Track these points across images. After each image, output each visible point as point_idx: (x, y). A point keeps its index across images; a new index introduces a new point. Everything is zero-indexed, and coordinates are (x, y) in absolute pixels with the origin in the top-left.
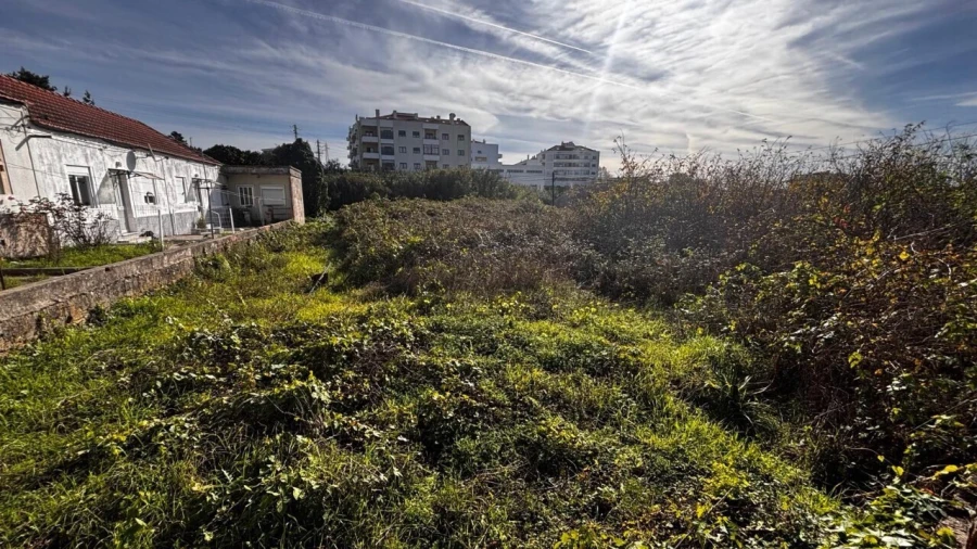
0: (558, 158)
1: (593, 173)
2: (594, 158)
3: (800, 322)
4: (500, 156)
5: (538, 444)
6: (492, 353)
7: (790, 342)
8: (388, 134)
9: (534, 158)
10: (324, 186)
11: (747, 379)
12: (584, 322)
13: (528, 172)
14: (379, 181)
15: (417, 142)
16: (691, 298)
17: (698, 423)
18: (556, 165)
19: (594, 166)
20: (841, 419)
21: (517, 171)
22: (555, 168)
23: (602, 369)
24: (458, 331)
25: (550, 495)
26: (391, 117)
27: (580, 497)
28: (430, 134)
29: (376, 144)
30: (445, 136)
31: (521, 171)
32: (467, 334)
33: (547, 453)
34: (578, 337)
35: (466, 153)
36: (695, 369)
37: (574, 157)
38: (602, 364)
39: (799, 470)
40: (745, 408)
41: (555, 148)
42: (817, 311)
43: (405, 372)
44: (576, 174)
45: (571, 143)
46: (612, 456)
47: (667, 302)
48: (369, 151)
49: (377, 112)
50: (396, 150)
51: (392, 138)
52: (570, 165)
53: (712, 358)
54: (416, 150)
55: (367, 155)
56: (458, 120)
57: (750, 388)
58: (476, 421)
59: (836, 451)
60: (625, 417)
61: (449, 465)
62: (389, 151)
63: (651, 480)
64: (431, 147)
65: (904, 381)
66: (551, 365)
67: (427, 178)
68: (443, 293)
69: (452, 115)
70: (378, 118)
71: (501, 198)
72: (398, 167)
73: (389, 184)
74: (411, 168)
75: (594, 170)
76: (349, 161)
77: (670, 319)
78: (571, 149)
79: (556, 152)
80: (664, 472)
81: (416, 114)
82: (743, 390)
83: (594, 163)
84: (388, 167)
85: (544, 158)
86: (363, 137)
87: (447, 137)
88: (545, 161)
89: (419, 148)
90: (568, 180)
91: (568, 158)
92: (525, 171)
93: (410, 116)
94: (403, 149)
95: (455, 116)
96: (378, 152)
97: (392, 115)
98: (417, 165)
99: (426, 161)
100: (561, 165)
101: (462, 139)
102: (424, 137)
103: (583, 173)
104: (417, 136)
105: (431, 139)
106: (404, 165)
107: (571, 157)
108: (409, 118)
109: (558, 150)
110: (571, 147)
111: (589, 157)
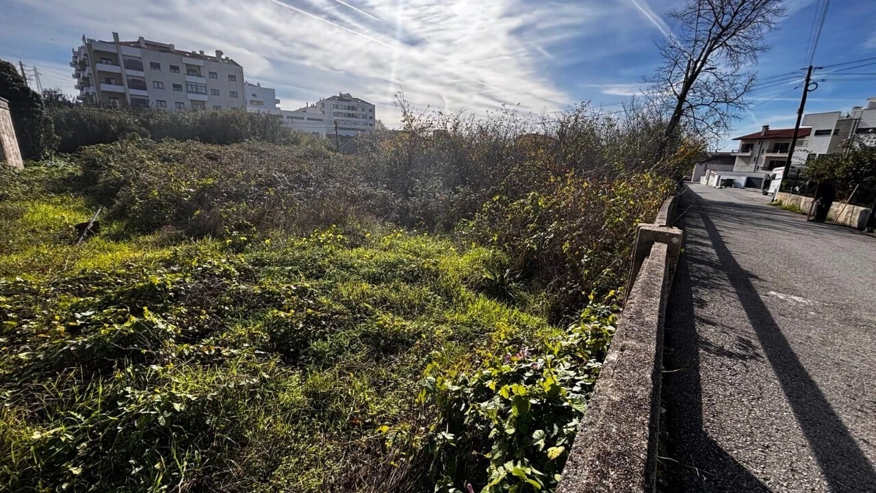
0: (337, 107)
1: (371, 125)
2: (370, 111)
3: (534, 231)
4: (278, 102)
5: (378, 334)
6: (321, 277)
7: (530, 243)
8: (134, 64)
9: (313, 106)
10: (47, 121)
11: (508, 271)
12: (391, 246)
13: (309, 119)
14: (131, 120)
15: (176, 78)
16: (465, 222)
17: (483, 302)
18: (336, 114)
19: (371, 118)
20: (560, 284)
21: (298, 118)
22: (335, 118)
23: (413, 278)
24: (282, 263)
25: (394, 366)
26: (137, 45)
27: (417, 361)
28: (193, 70)
29: (120, 75)
30: (213, 75)
31: (302, 118)
32: (292, 265)
33: (386, 338)
34: (391, 257)
35: (240, 95)
36: (475, 269)
37: (353, 108)
38: (413, 274)
39: (541, 319)
40: (508, 289)
41: (333, 98)
42: (543, 223)
43: (241, 301)
44: (356, 124)
45: (349, 95)
46: (432, 332)
47: (448, 228)
48: (108, 82)
49: (116, 35)
50: (149, 85)
51: (141, 69)
52: (349, 115)
53: (484, 261)
54: (177, 87)
55: (105, 87)
56: (227, 58)
57: (510, 275)
58: (324, 327)
59: (558, 304)
60: (435, 307)
61: (309, 363)
62: (138, 84)
63: (460, 341)
64: (196, 85)
65: (589, 255)
66: (374, 280)
67: (195, 119)
68: (255, 232)
69: (219, 53)
70: (118, 43)
71: (285, 143)
72: (153, 103)
74: (172, 107)
75: (371, 122)
76: (78, 92)
77: (453, 239)
78: (349, 101)
79: (334, 102)
80: (467, 335)
81: (173, 46)
82: (506, 278)
83: (371, 115)
84: (140, 104)
85: (324, 107)
86: (97, 64)
87: (215, 76)
88: (323, 110)
89: (181, 86)
90: (348, 129)
91: (347, 108)
92: (305, 118)
93: (162, 47)
94: (159, 85)
95: (222, 53)
96: (122, 85)
97: (138, 42)
98: (179, 104)
99: (192, 101)
100: (341, 115)
101: (233, 79)
102: (186, 72)
103: (361, 123)
104: (176, 71)
105: (195, 76)
106: (162, 102)
107: (349, 108)
108: (164, 49)
109: (337, 100)
110: (349, 98)
111: (366, 110)
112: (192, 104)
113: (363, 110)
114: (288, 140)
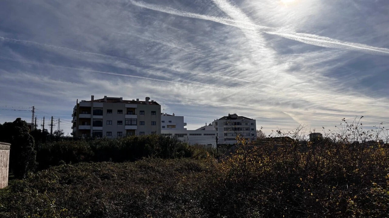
0: (226, 124)
1: (253, 135)
2: (252, 124)
4: (185, 124)
8: (99, 112)
9: (210, 125)
10: (33, 154)
13: (205, 135)
15: (120, 117)
18: (226, 129)
19: (253, 129)
21: (197, 135)
22: (225, 132)
26: (102, 101)
28: (131, 111)
29: (89, 120)
30: (142, 112)
31: (200, 135)
35: (157, 123)
37: (239, 124)
41: (224, 118)
45: (235, 115)
48: (83, 124)
49: (93, 97)
50: (104, 123)
51: (101, 114)
52: (235, 129)
54: (120, 122)
56: (152, 101)
62: (99, 123)
64: (131, 120)
67: (123, 143)
69: (148, 99)
70: (93, 101)
72: (104, 134)
75: (253, 132)
78: (235, 119)
79: (225, 121)
81: (122, 98)
83: (252, 128)
85: (217, 125)
86: (80, 115)
87: (143, 113)
88: (218, 127)
89: (122, 121)
92: (203, 135)
93: (116, 100)
94: (110, 122)
96: (90, 125)
97: (103, 99)
98: (120, 133)
99: (127, 130)
100: (229, 130)
101: (154, 113)
102: (126, 113)
103: (245, 134)
104: (121, 113)
105: (131, 114)
106: (109, 133)
107: (235, 124)
108: (116, 101)
109: (226, 119)
110: (236, 117)
111: (249, 124)
112: (127, 132)
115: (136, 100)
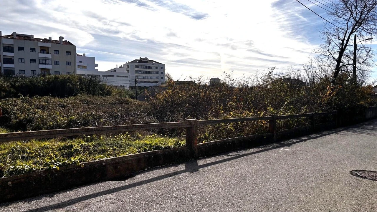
0: (138, 67)
1: (162, 78)
2: (162, 68)
4: (97, 65)
8: (9, 49)
9: (121, 67)
13: (118, 76)
15: (33, 55)
18: (137, 72)
19: (162, 73)
21: (110, 76)
22: (137, 75)
26: (12, 37)
28: (44, 50)
30: (56, 52)
31: (113, 76)
35: (72, 64)
37: (149, 67)
41: (136, 60)
44: (151, 78)
45: (146, 58)
50: (16, 61)
51: (12, 51)
52: (146, 72)
54: (33, 61)
56: (66, 41)
62: (10, 61)
64: (45, 59)
67: (44, 81)
69: (61, 38)
70: (1, 37)
71: (102, 95)
72: (16, 72)
73: (13, 86)
74: (28, 74)
75: (162, 76)
78: (146, 62)
79: (136, 64)
81: (33, 36)
83: (162, 72)
84: (9, 73)
85: (128, 67)
87: (57, 53)
88: (129, 69)
89: (35, 60)
90: (145, 82)
91: (145, 68)
92: (115, 76)
94: (22, 60)
95: (63, 38)
97: (12, 35)
98: (33, 72)
99: (41, 69)
100: (140, 73)
101: (69, 54)
102: (39, 51)
103: (155, 77)
104: (33, 51)
105: (45, 53)
106: (22, 71)
107: (146, 67)
108: (27, 38)
109: (138, 62)
110: (147, 61)
111: (158, 68)
112: (41, 71)
113: (157, 68)
114: (104, 92)
115: (48, 39)
